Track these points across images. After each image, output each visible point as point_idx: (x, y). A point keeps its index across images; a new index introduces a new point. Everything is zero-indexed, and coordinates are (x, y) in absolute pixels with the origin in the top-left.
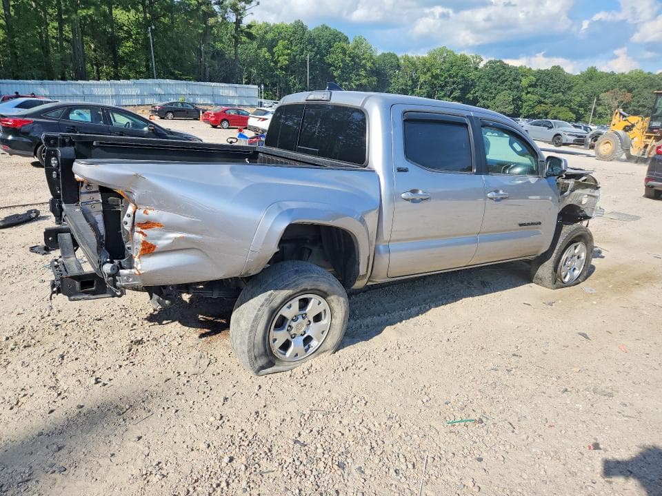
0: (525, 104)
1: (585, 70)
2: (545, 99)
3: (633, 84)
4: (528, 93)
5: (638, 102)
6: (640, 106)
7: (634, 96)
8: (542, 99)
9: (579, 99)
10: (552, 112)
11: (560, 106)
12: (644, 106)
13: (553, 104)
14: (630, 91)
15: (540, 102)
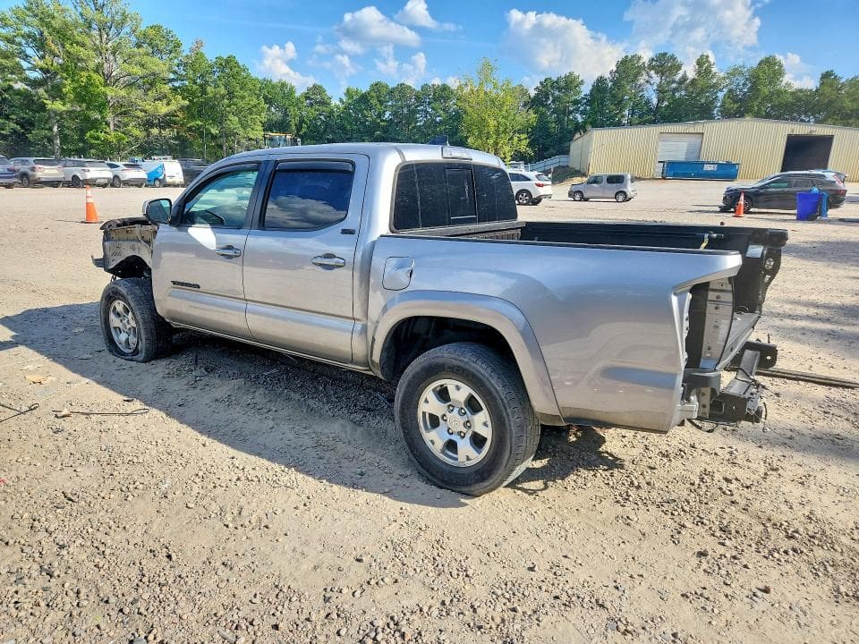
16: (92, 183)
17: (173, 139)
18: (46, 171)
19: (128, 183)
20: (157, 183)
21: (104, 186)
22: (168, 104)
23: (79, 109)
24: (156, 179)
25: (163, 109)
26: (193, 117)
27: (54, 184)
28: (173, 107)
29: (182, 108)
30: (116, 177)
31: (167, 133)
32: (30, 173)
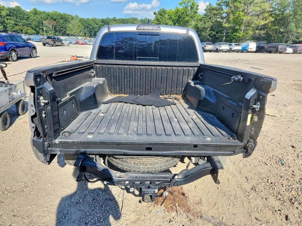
0: (8, 25)
1: (32, 10)
2: (18, 23)
3: (55, 17)
4: (7, 19)
5: (60, 25)
6: (61, 27)
7: (57, 23)
8: (16, 23)
9: (34, 23)
10: (24, 29)
11: (27, 27)
12: (62, 27)
13: (23, 25)
14: (55, 20)
15: (16, 25)
16: (222, 51)
17: (264, 34)
18: (209, 47)
19: (233, 51)
20: (245, 51)
21: (225, 52)
22: (265, 20)
23: (233, 25)
24: (245, 50)
25: (263, 23)
26: (275, 25)
27: (210, 51)
28: (267, 22)
29: (271, 22)
30: (231, 49)
31: (262, 32)
32: (204, 47)
